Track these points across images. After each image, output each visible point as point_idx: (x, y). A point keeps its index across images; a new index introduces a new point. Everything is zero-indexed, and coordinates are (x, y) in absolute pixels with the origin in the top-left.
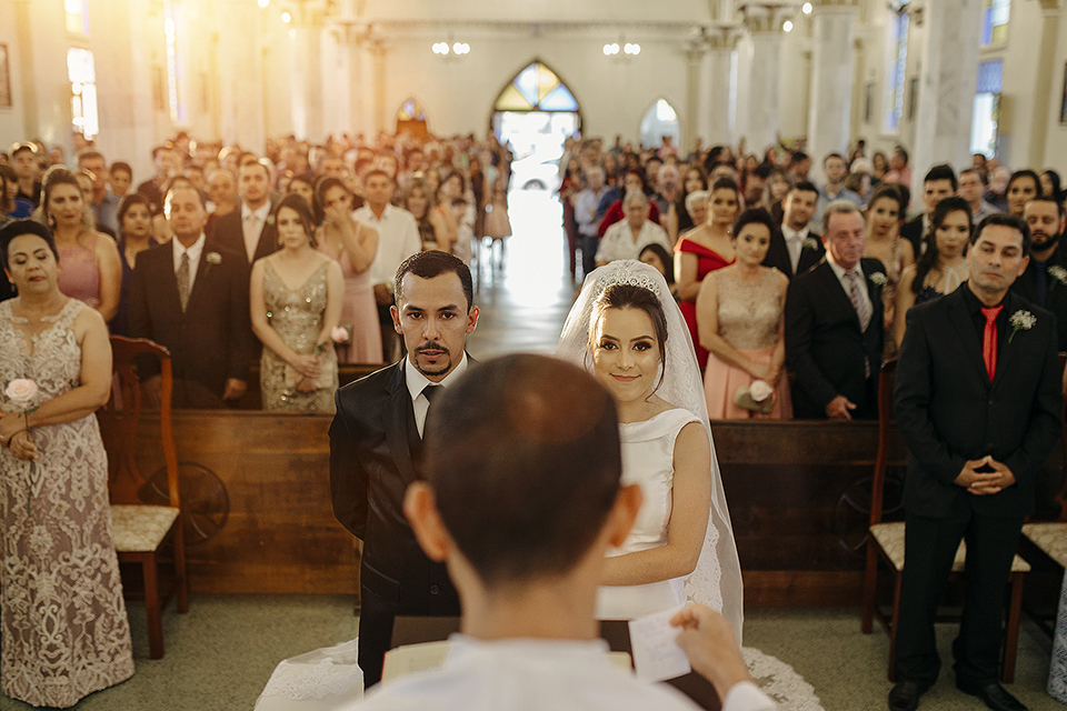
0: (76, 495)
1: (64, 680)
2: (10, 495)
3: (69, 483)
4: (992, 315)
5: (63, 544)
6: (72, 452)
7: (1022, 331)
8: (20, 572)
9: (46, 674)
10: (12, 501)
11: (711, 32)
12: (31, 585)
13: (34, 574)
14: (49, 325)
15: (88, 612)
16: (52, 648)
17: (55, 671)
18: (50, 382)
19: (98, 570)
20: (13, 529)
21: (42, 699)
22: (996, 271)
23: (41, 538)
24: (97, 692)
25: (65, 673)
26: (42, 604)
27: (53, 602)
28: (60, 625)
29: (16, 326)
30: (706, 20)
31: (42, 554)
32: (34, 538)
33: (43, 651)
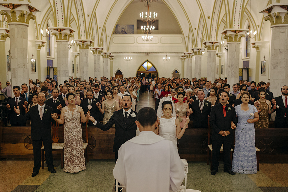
0: (79, 137)
1: (77, 168)
2: (69, 137)
3: (78, 135)
4: (224, 107)
5: (77, 145)
6: (78, 130)
7: (229, 110)
8: (69, 150)
9: (74, 167)
10: (69, 138)
11: (186, 54)
12: (72, 152)
13: (73, 150)
14: (75, 110)
15: (80, 157)
16: (76, 163)
17: (76, 166)
18: (76, 119)
19: (81, 150)
20: (69, 143)
21: (73, 171)
22: (223, 99)
23: (74, 144)
24: (81, 171)
25: (77, 167)
26: (74, 155)
27: (76, 155)
28: (77, 159)
29: (69, 110)
30: (185, 52)
31: (74, 147)
32: (73, 145)
33: (74, 163)
